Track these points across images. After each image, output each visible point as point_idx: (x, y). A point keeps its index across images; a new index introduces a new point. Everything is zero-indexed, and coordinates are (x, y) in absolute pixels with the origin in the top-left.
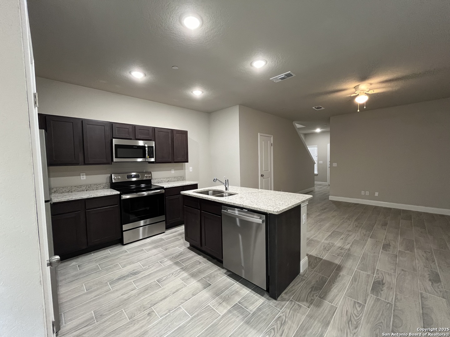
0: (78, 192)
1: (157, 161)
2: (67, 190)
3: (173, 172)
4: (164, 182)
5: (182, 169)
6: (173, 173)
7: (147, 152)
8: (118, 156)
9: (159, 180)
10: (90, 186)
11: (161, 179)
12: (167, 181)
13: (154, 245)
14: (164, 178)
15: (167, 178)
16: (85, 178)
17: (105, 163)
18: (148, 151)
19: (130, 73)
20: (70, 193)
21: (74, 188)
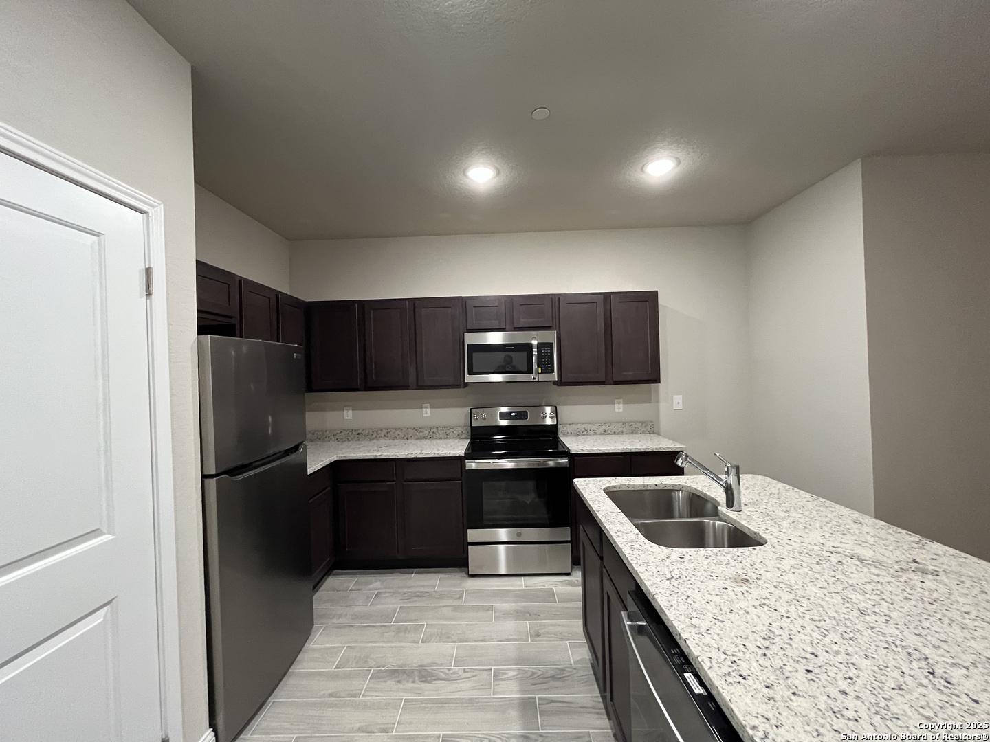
0: (417, 439)
1: (563, 381)
2: (402, 435)
3: (619, 407)
4: (591, 433)
5: (649, 401)
6: (621, 410)
7: (534, 358)
8: (474, 370)
9: (579, 426)
10: (435, 430)
11: (586, 426)
12: (601, 430)
13: (520, 605)
14: (594, 424)
15: (602, 423)
16: (429, 414)
17: (450, 386)
18: (538, 356)
19: (465, 174)
20: (405, 441)
21: (411, 432)
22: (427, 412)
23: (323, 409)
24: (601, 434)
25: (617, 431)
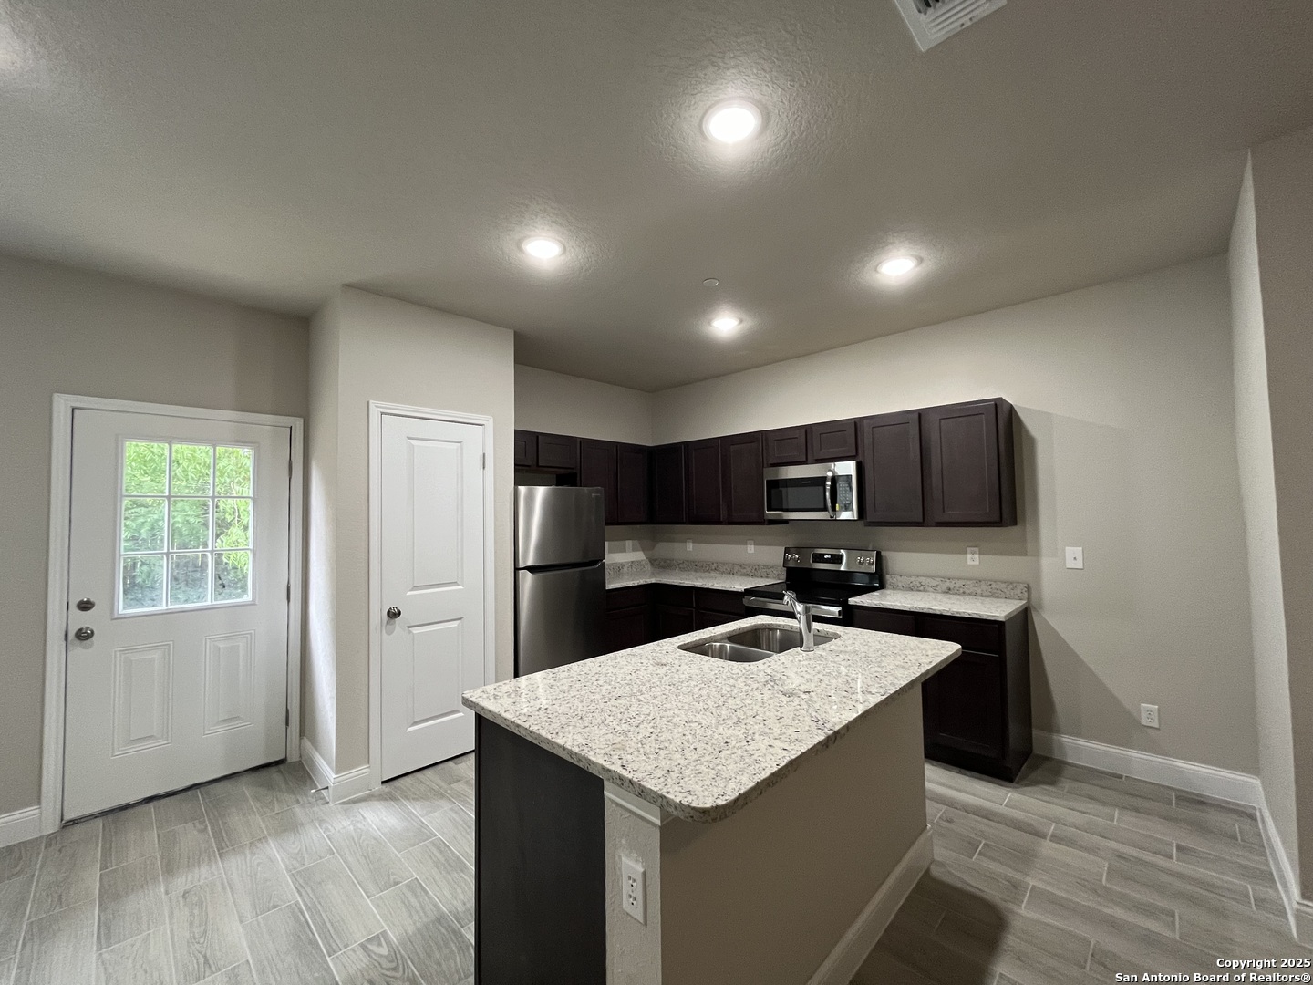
1: (869, 520)
2: (729, 571)
3: (973, 559)
4: (930, 589)
6: (976, 563)
7: (827, 493)
9: (913, 579)
10: (756, 567)
11: (922, 579)
12: (944, 587)
14: (934, 578)
15: (945, 578)
16: (753, 551)
21: (736, 568)
22: (751, 549)
23: (672, 540)
24: (944, 592)
25: (967, 592)
